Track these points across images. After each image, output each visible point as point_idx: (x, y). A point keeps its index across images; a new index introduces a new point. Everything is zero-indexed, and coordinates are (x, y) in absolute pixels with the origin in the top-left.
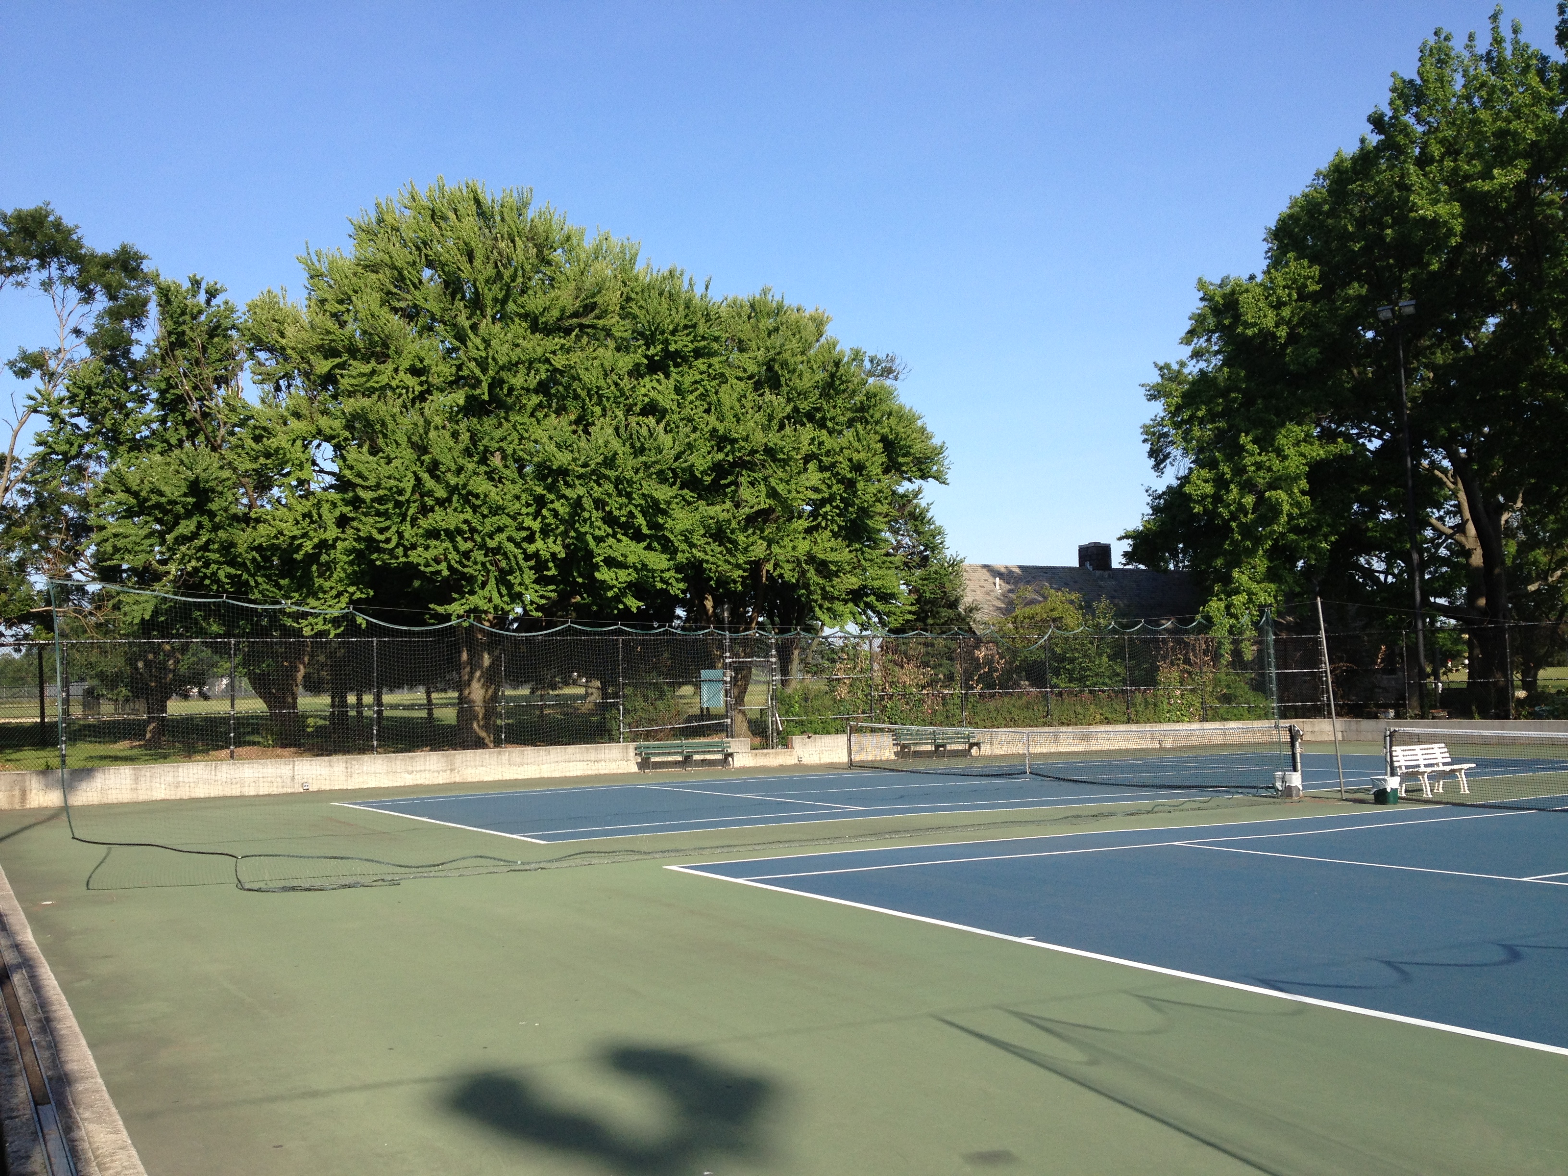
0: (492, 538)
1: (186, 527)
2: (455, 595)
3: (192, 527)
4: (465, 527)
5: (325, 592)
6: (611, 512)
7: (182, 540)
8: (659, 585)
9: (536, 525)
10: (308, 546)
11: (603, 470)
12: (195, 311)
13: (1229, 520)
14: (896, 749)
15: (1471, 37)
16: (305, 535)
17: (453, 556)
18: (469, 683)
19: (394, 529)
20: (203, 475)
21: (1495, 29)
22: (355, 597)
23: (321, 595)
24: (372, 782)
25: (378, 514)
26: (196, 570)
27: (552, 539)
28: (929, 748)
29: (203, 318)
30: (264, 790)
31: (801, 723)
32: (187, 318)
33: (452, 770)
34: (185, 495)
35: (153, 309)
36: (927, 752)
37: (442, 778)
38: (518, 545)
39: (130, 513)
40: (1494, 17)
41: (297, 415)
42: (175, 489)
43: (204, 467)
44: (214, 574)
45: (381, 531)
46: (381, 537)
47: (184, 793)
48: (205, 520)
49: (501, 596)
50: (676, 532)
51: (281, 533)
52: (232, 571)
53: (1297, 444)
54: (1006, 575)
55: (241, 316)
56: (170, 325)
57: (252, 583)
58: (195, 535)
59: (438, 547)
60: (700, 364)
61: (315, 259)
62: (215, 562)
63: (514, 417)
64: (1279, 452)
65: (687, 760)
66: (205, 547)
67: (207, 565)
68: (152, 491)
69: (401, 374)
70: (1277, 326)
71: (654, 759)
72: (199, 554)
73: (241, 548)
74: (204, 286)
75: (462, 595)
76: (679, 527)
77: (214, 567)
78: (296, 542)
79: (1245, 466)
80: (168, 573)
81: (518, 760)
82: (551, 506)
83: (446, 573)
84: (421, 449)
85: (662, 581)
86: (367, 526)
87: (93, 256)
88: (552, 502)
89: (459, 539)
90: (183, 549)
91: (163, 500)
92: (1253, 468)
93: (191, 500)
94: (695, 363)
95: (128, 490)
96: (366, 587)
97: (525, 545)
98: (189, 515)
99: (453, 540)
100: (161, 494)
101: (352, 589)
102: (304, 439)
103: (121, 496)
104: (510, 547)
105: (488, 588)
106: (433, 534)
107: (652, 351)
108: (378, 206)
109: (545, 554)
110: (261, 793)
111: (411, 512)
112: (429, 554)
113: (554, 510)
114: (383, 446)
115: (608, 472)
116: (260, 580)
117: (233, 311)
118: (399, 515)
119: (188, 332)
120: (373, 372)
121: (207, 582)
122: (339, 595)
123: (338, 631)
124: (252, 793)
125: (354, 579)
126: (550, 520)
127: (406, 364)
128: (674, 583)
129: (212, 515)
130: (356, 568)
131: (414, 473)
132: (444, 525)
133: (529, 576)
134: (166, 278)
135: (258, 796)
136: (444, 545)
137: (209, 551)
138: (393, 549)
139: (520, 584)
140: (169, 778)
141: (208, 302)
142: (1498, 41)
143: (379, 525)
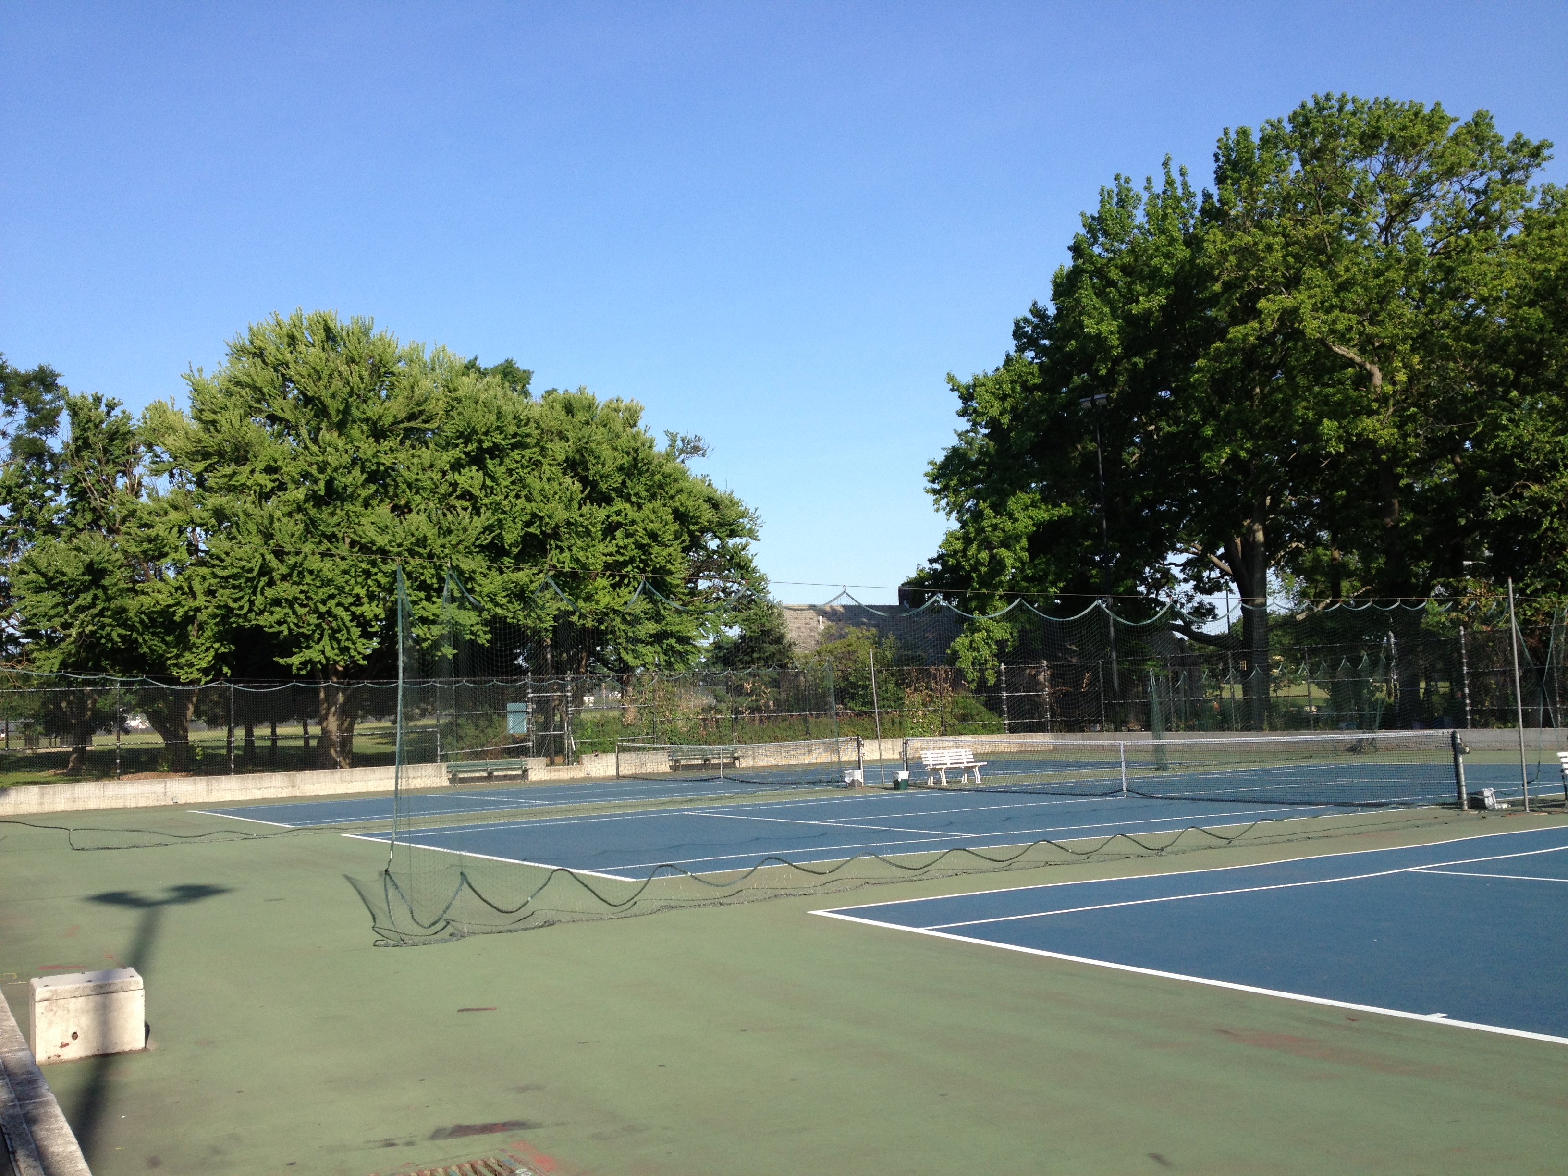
0: (325, 604)
1: (85, 599)
2: (295, 650)
3: (89, 599)
4: (302, 596)
5: (197, 648)
6: (425, 581)
7: (81, 609)
8: (468, 637)
9: (362, 592)
10: (180, 612)
11: (416, 548)
12: (97, 421)
13: (970, 572)
14: (671, 763)
15: (1149, 180)
16: (178, 604)
17: (292, 619)
18: (326, 718)
19: (246, 598)
20: (97, 559)
21: (1167, 174)
22: (220, 651)
23: (194, 650)
24: (228, 797)
25: (234, 587)
26: (93, 633)
27: (375, 603)
28: (700, 762)
29: (104, 426)
30: (142, 803)
31: (592, 744)
32: (91, 425)
33: (293, 787)
34: (84, 574)
35: (65, 419)
36: (697, 765)
37: (285, 793)
38: (347, 609)
39: (39, 590)
40: (1166, 164)
41: (176, 508)
42: (73, 570)
43: (97, 552)
44: (109, 635)
45: (236, 600)
46: (236, 605)
47: (80, 806)
48: (100, 592)
49: (333, 648)
50: (484, 594)
51: (158, 603)
52: (123, 632)
53: (1026, 508)
54: (830, 614)
55: (135, 423)
56: (78, 432)
57: (141, 640)
58: (93, 605)
59: (280, 613)
60: (515, 454)
61: (197, 375)
62: (109, 625)
63: (348, 507)
64: (1011, 516)
65: (490, 777)
66: (101, 614)
67: (103, 627)
68: (57, 572)
69: (256, 474)
70: (1001, 414)
71: (461, 776)
72: (96, 620)
73: (131, 614)
74: (104, 401)
75: (300, 648)
76: (486, 590)
77: (108, 629)
78: (172, 610)
79: (984, 528)
80: (70, 635)
81: (348, 778)
82: (374, 577)
83: (286, 633)
84: (268, 536)
85: (472, 633)
86: (225, 596)
87: (17, 374)
88: (376, 574)
89: (296, 606)
90: (82, 616)
91: (65, 579)
92: (989, 529)
93: (87, 578)
94: (512, 454)
95: (38, 571)
96: (229, 644)
97: (353, 608)
98: (87, 589)
99: (292, 607)
100: (63, 574)
101: (216, 645)
102: (180, 527)
103: (32, 576)
104: (340, 612)
105: (322, 643)
106: (277, 602)
107: (469, 448)
108: (251, 329)
109: (369, 615)
110: (140, 805)
111: (261, 584)
112: (276, 617)
113: (376, 580)
114: (237, 534)
115: (421, 550)
116: (147, 638)
117: (129, 418)
118: (250, 587)
119: (91, 437)
120: (235, 473)
121: (103, 641)
122: (207, 649)
123: (208, 679)
124: (133, 805)
125: (219, 637)
126: (374, 588)
127: (262, 466)
128: (482, 635)
129: (105, 589)
130: (221, 628)
131: (263, 555)
132: (285, 595)
133: (356, 632)
134: (75, 393)
135: (137, 808)
136: (285, 611)
137: (104, 617)
138: (246, 614)
139: (348, 639)
140: (68, 795)
141: (108, 413)
142: (1170, 183)
143: (234, 596)
